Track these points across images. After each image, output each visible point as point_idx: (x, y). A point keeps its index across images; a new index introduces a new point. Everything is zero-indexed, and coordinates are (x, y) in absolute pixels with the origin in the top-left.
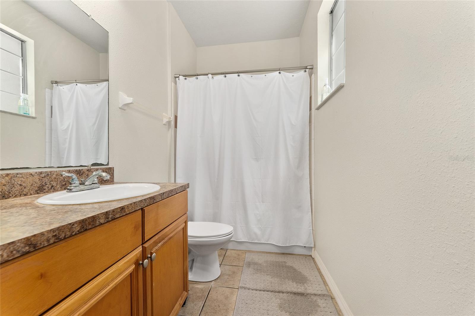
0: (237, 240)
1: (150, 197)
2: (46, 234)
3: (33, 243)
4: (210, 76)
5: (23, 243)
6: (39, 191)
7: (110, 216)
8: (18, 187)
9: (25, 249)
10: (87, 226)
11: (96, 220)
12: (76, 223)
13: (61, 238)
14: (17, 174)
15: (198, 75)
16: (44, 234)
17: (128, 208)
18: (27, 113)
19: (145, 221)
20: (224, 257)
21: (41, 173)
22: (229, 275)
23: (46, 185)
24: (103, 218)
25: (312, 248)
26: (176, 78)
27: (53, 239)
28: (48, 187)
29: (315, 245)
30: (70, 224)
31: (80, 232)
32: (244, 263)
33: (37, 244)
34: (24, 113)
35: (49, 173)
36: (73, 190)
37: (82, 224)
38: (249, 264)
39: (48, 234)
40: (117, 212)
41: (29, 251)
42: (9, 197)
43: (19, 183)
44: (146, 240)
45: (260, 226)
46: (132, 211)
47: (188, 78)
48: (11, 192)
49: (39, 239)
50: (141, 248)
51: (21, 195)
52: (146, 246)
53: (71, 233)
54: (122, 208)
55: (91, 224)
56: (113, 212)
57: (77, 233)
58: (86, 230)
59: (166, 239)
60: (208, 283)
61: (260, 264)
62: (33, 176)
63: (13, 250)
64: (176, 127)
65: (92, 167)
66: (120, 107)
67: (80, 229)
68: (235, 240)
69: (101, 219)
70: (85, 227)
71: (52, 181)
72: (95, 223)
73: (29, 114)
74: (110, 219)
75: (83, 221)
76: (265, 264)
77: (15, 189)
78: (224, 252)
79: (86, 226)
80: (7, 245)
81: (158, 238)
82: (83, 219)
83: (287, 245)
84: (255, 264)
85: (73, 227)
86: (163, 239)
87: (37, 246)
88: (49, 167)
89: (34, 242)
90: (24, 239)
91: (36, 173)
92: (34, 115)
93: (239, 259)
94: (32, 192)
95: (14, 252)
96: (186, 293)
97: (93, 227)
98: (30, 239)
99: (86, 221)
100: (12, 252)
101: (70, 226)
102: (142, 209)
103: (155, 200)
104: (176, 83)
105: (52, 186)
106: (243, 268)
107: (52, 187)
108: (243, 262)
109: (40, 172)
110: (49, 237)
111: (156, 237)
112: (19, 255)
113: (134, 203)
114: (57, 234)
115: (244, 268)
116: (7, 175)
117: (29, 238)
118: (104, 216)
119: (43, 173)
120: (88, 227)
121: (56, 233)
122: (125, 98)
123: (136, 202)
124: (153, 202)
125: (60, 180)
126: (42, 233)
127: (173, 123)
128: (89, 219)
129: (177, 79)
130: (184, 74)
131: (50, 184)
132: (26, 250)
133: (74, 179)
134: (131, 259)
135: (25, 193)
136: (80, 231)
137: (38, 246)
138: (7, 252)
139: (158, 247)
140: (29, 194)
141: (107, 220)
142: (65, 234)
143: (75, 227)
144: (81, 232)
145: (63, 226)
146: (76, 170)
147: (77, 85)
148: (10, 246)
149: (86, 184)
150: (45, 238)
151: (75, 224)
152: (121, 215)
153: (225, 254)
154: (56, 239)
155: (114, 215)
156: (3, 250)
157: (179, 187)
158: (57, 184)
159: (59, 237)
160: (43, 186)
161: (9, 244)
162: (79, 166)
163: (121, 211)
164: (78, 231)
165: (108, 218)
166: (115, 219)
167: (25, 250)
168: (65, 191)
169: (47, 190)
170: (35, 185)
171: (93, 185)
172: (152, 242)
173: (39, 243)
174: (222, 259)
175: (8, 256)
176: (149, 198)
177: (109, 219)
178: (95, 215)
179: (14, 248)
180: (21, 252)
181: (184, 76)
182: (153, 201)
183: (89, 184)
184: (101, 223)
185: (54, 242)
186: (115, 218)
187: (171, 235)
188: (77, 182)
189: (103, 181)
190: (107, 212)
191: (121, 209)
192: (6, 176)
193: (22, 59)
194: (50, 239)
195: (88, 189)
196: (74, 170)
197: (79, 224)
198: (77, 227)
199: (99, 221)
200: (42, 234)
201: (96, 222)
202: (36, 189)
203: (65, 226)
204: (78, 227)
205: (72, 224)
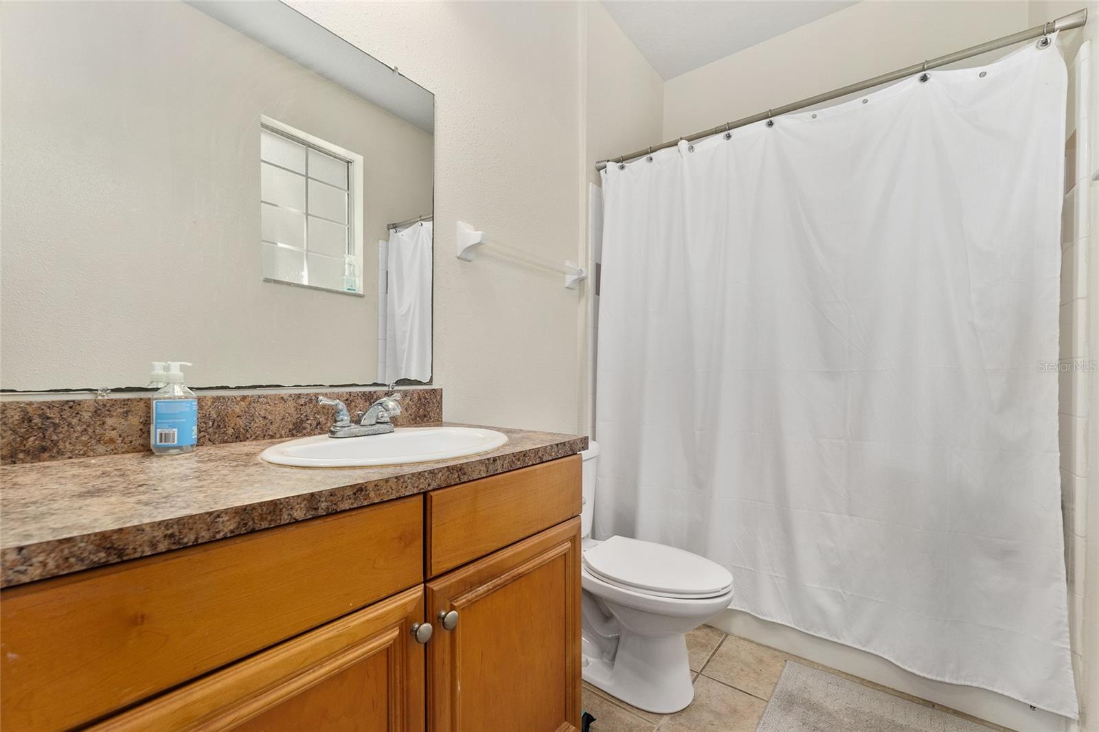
0: (758, 614)
1: (448, 467)
2: (148, 529)
3: (115, 546)
4: (684, 144)
5: (92, 543)
6: (294, 432)
7: (323, 505)
8: (260, 422)
9: (97, 557)
10: (256, 521)
11: (281, 511)
12: (226, 513)
13: (187, 543)
14: (259, 397)
15: (652, 152)
16: (143, 530)
17: (378, 490)
18: (353, 288)
19: (433, 526)
20: (714, 653)
21: (299, 396)
22: (718, 715)
23: (308, 420)
24: (301, 509)
25: (1068, 720)
26: (599, 170)
27: (166, 542)
28: (311, 425)
29: (1082, 714)
30: (210, 514)
31: (235, 534)
32: (773, 691)
33: (127, 549)
34: (349, 289)
35: (314, 398)
36: (338, 435)
37: (242, 517)
38: (790, 702)
39: (153, 530)
40: (343, 496)
41: (107, 561)
42: (245, 438)
43: (262, 413)
44: (434, 573)
45: (840, 591)
46: (391, 498)
47: (627, 165)
48: (250, 430)
49: (131, 539)
50: (419, 591)
51: (264, 436)
52: (434, 588)
53: (212, 534)
54: (359, 489)
55: (266, 519)
56: (331, 495)
57: (229, 535)
58: (253, 531)
59: (504, 577)
60: (651, 715)
61: (829, 714)
62: (285, 402)
63: (69, 556)
64: (597, 292)
65: (396, 388)
66: (458, 255)
67: (237, 528)
68: (753, 614)
69: (297, 510)
70: (250, 523)
71: (318, 413)
72: (279, 517)
73: (354, 290)
74: (321, 512)
75: (245, 510)
76: (845, 719)
77: (255, 425)
78: (717, 640)
79: (254, 522)
80: (57, 543)
81: (474, 573)
82: (246, 506)
83: (947, 680)
84: (812, 707)
85: (216, 522)
86: (493, 577)
87: (125, 553)
88: (314, 386)
89: (118, 544)
90: (96, 534)
91: (290, 396)
92: (361, 292)
93: (760, 674)
94: (283, 432)
95: (72, 560)
96: (574, 728)
97: (272, 526)
98: (111, 537)
99: (252, 510)
100: (67, 559)
101: (209, 519)
102: (425, 494)
103: (464, 474)
104: (599, 183)
105: (319, 423)
106: (766, 706)
107: (317, 425)
108: (772, 689)
109: (296, 395)
110: (154, 537)
111: (471, 569)
112: (84, 568)
113: (396, 478)
114: (177, 534)
115: (769, 706)
116: (244, 398)
117: (107, 535)
118: (305, 502)
119: (302, 396)
120: (258, 525)
121: (175, 529)
122: (470, 234)
123: (403, 476)
124: (458, 479)
125: (333, 412)
126: (138, 527)
127: (590, 283)
128: (261, 507)
129: (602, 172)
130: (618, 156)
131: (315, 418)
132: (99, 560)
133: (341, 410)
134: (387, 615)
135: (271, 433)
136: (237, 533)
137: (127, 555)
138: (55, 557)
139: (473, 596)
140: (278, 435)
141: (312, 513)
142: (197, 534)
143: (223, 522)
144: (240, 535)
145: (191, 517)
146: (364, 392)
147: (422, 224)
148: (63, 547)
149: (362, 423)
150: (146, 538)
151: (223, 515)
152: (355, 506)
153: (719, 646)
154: (174, 543)
155: (335, 504)
156: (46, 553)
157: (552, 446)
158: (327, 419)
159: (180, 539)
160: (302, 421)
161: (61, 542)
162: (370, 385)
163: (355, 494)
164: (232, 531)
165: (316, 509)
166: (337, 513)
167: (96, 559)
168: (327, 435)
169: (309, 430)
170: (289, 420)
171: (379, 425)
172: (454, 580)
173: (131, 547)
174: (708, 658)
175: (57, 567)
176: (446, 469)
177: (320, 510)
178: (278, 500)
179: (71, 553)
180: (87, 562)
181: (617, 162)
182: (459, 477)
183: (369, 423)
184: (294, 519)
185: (169, 551)
186: (338, 510)
187: (521, 569)
188: (347, 418)
189: (418, 419)
190: (312, 495)
191: (355, 491)
192: (241, 400)
193: (348, 194)
194: (158, 542)
195: (367, 433)
196: (360, 392)
197: (234, 515)
198: (229, 523)
199: (289, 515)
200: (139, 530)
201: (282, 515)
202: (291, 427)
203: (197, 518)
204: (232, 521)
205: (215, 514)
